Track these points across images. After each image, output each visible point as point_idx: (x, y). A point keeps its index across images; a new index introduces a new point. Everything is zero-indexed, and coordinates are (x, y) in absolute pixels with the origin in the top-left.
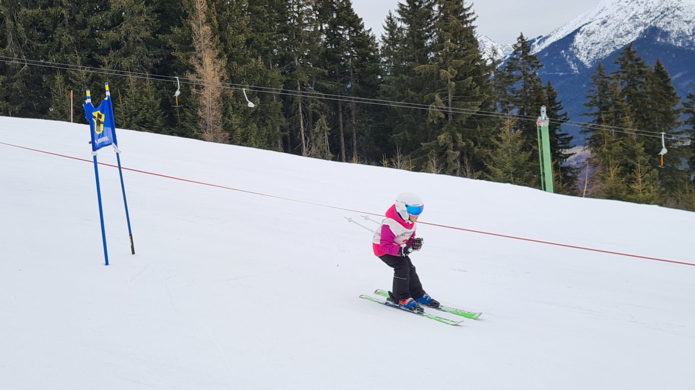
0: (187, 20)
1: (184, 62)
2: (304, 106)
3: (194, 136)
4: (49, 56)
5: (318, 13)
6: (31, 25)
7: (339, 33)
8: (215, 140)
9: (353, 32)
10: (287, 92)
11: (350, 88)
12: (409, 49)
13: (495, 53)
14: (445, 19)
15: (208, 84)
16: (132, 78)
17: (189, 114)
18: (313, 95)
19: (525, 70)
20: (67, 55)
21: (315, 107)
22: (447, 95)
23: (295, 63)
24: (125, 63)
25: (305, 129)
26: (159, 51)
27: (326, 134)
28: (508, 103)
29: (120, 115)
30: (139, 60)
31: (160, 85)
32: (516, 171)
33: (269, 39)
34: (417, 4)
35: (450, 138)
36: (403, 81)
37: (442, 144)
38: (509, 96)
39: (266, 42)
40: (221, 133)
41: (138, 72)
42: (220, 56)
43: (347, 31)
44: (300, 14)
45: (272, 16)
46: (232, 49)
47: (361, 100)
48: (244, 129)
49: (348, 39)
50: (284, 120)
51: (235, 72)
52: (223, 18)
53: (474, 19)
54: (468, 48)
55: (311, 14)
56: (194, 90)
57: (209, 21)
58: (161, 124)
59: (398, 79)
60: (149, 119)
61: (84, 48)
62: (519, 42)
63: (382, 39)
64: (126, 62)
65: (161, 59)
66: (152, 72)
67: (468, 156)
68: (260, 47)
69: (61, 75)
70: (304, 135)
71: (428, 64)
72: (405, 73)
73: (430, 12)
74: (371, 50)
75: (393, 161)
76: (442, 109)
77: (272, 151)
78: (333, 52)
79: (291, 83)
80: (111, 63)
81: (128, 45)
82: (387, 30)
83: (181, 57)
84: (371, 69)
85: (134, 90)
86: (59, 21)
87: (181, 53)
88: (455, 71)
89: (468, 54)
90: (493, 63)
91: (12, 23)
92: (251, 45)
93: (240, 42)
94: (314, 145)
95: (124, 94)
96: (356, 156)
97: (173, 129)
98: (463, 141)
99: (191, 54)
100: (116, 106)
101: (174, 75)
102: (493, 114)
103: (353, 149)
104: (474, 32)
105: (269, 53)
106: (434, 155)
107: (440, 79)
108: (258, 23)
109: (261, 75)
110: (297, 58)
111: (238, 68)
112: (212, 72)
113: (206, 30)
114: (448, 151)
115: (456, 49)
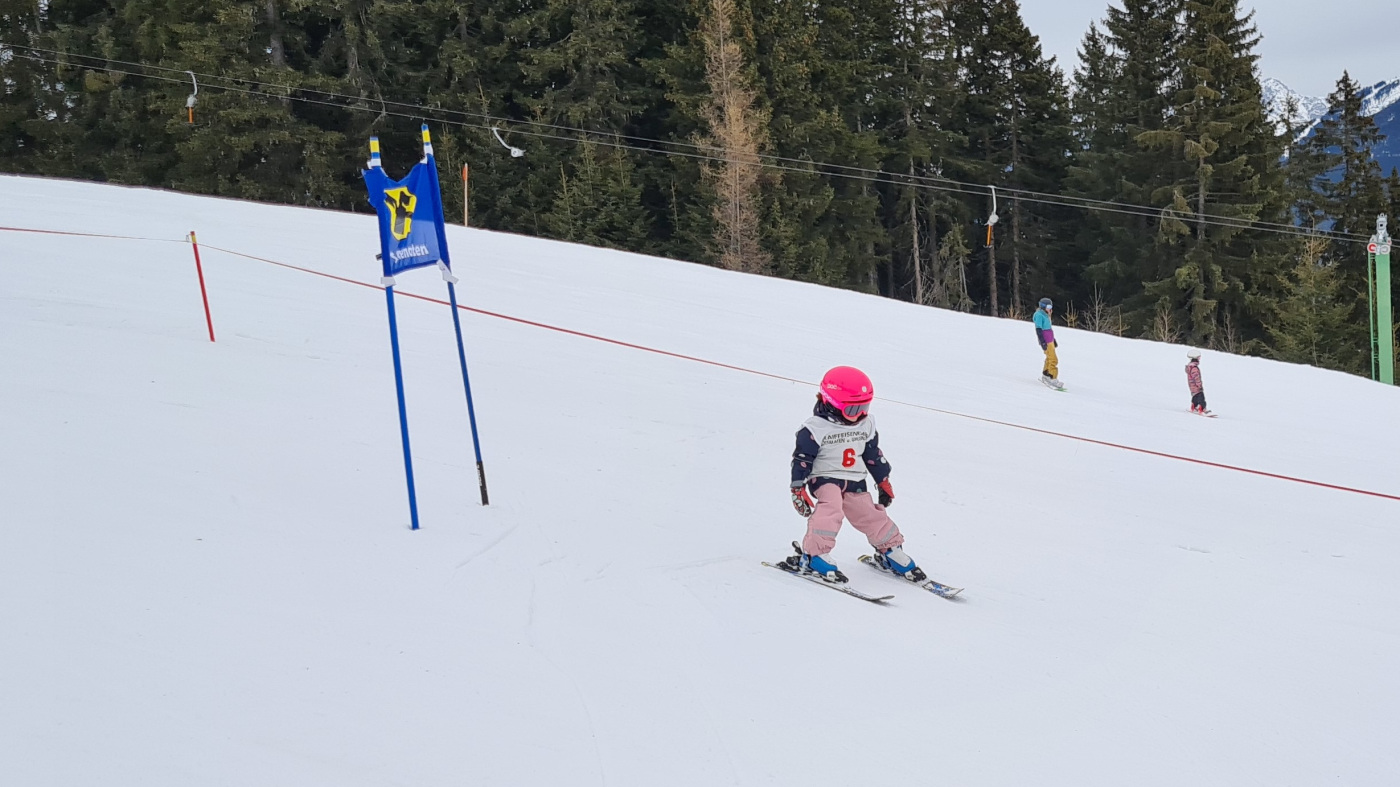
0: (695, 31)
1: (690, 113)
2: (922, 205)
3: (706, 258)
4: (429, 95)
5: (953, 25)
6: (394, 34)
7: (992, 64)
8: (745, 268)
9: (1020, 63)
10: (889, 177)
11: (1012, 173)
12: (1126, 99)
13: (1292, 109)
14: (1199, 41)
15: (735, 157)
16: (587, 145)
17: (696, 215)
18: (939, 184)
19: (1350, 145)
20: (463, 95)
21: (942, 209)
22: (1197, 189)
23: (905, 121)
24: (575, 112)
25: (922, 251)
26: (641, 92)
27: (961, 260)
28: (1313, 209)
29: (564, 214)
30: (603, 109)
31: (641, 159)
32: (1323, 340)
33: (857, 73)
34: (1145, 9)
35: (1198, 274)
36: (1114, 161)
37: (1184, 285)
38: (1317, 196)
39: (851, 79)
40: (757, 254)
41: (601, 132)
42: (758, 104)
43: (1008, 62)
44: (920, 25)
45: (863, 28)
46: (783, 89)
47: (1031, 197)
48: (802, 248)
49: (1010, 77)
50: (881, 231)
51: (787, 136)
52: (765, 29)
53: (1256, 42)
54: (1241, 99)
55: (940, 27)
56: (706, 170)
57: (738, 33)
58: (644, 235)
59: (1103, 156)
60: (621, 223)
61: (498, 81)
62: (1340, 89)
63: (1076, 78)
64: (578, 110)
65: (645, 107)
66: (628, 131)
67: (1233, 309)
68: (838, 87)
69: (450, 133)
70: (920, 262)
71: (1162, 128)
72: (1117, 146)
73: (1169, 27)
74: (1053, 98)
75: (1087, 315)
76: (1185, 216)
77: (851, 292)
78: (980, 101)
79: (897, 159)
80: (547, 112)
81: (581, 77)
82: (1085, 60)
83: (684, 103)
84: (1053, 136)
85: (590, 167)
86: (449, 28)
87: (684, 96)
88: (1215, 143)
89: (1240, 110)
90: (1289, 130)
91: (357, 29)
92: (820, 84)
93: (799, 77)
94: (937, 282)
95: (571, 173)
96: (1018, 304)
97: (666, 245)
98: (1225, 280)
99: (702, 99)
100: (556, 197)
101: (669, 138)
102: (1285, 228)
103: (1012, 292)
104: (1255, 68)
105: (856, 101)
106: (1168, 305)
107: (1183, 159)
108: (836, 41)
109: (838, 142)
110: (909, 113)
111: (793, 128)
112: (741, 134)
113: (731, 52)
114: (1195, 299)
115: (1218, 101)
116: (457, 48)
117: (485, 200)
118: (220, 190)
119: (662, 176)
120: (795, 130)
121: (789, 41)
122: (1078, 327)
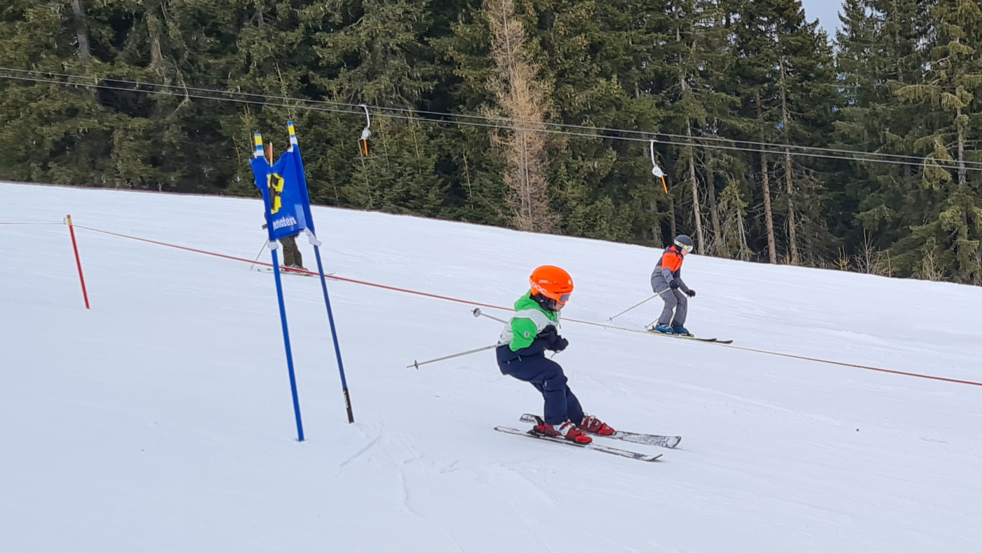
0: (480, 11)
1: (477, 87)
2: (700, 163)
3: (500, 220)
4: (229, 81)
6: (195, 25)
7: (760, 29)
8: (537, 229)
9: (786, 26)
11: (783, 130)
12: (885, 56)
15: (521, 126)
16: (382, 119)
17: (488, 181)
18: (715, 143)
20: (262, 79)
21: (718, 166)
22: (955, 138)
23: (680, 85)
24: (370, 89)
25: (702, 206)
26: (431, 69)
27: (739, 213)
29: (363, 186)
30: (395, 85)
31: (434, 130)
33: (633, 43)
35: (961, 216)
36: (877, 115)
37: (948, 227)
39: (626, 48)
40: (546, 216)
41: (394, 107)
42: (541, 75)
43: (774, 26)
46: (564, 61)
47: (802, 151)
48: (589, 208)
49: (777, 40)
51: (570, 104)
52: (545, 6)
56: (495, 139)
57: (520, 11)
58: (439, 202)
59: (867, 110)
60: (417, 191)
61: (294, 65)
63: (838, 39)
64: (372, 89)
65: (435, 83)
66: (420, 106)
68: (615, 56)
69: (251, 114)
70: (701, 216)
71: (920, 82)
72: (879, 100)
74: (817, 58)
75: (858, 259)
76: (946, 163)
77: (637, 246)
78: (749, 64)
79: (673, 121)
80: (343, 91)
81: (374, 59)
82: (847, 22)
83: (472, 78)
84: (820, 94)
85: (386, 140)
86: (247, 17)
87: (471, 71)
88: (970, 95)
91: (159, 22)
92: (598, 54)
93: (579, 49)
94: (717, 234)
96: (794, 252)
97: (461, 211)
99: (489, 73)
100: (354, 169)
101: (459, 111)
103: (789, 241)
105: (633, 68)
106: (935, 247)
107: (942, 110)
108: (612, 14)
109: (618, 108)
110: (684, 77)
111: (575, 96)
112: (527, 105)
113: (514, 28)
114: (959, 239)
115: (971, 55)
116: (255, 36)
118: (34, 177)
120: (577, 98)
121: (568, 16)
122: (850, 270)
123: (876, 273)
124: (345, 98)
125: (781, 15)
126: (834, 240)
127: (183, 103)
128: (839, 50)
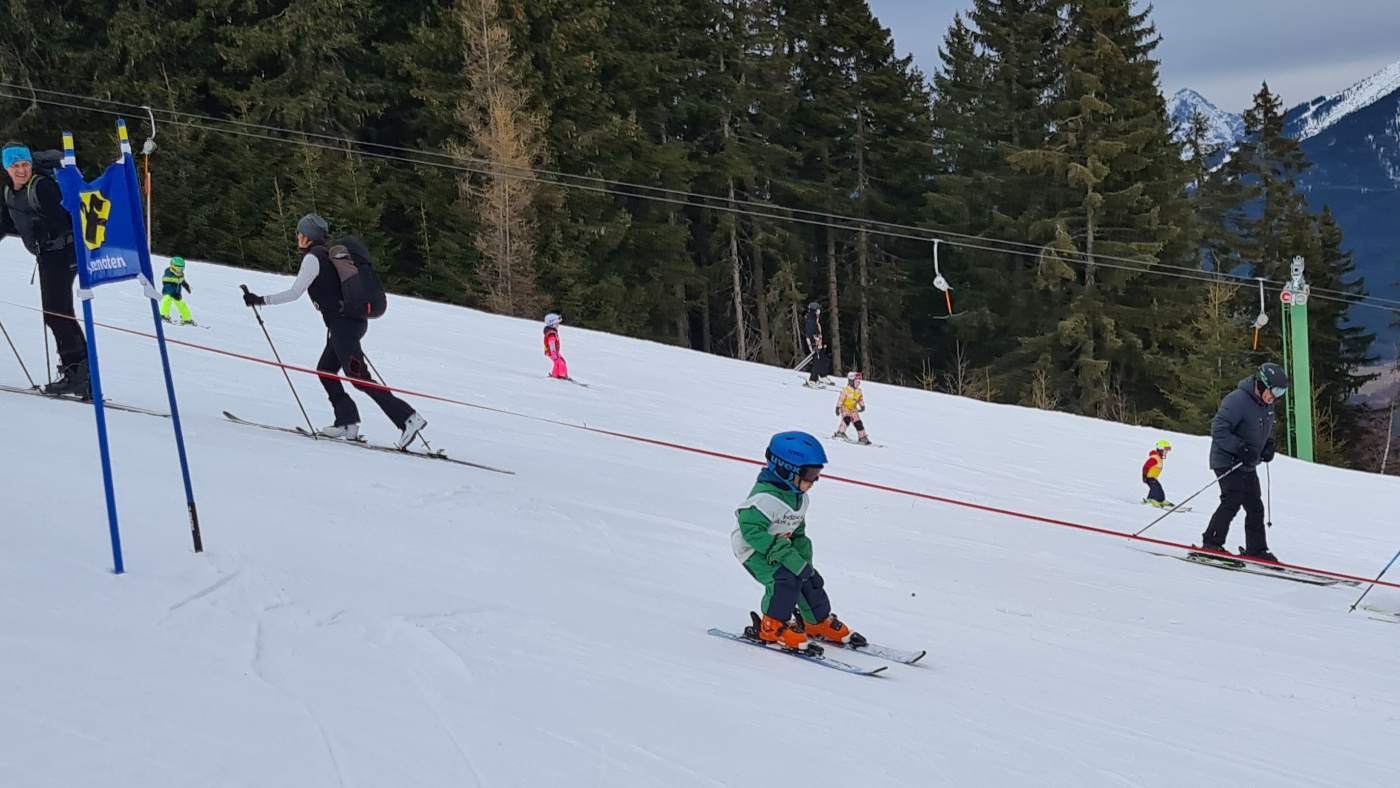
0: (450, 10)
1: (442, 115)
2: (745, 238)
3: (467, 298)
4: (95, 83)
5: (784, 12)
7: (832, 63)
8: (519, 313)
9: (866, 62)
10: (701, 200)
11: (857, 199)
13: (1201, 128)
14: (1086, 41)
15: (502, 172)
16: (310, 151)
17: (453, 244)
18: (766, 210)
19: (1270, 173)
20: (141, 83)
21: (768, 243)
22: (1083, 224)
23: (723, 131)
24: (292, 109)
25: (746, 295)
26: (380, 85)
27: (794, 307)
28: (1226, 250)
29: (278, 241)
30: (329, 106)
31: (382, 170)
33: (661, 70)
35: (1086, 328)
36: (982, 187)
37: (1069, 343)
38: (1231, 234)
39: (651, 75)
40: (532, 295)
41: (327, 135)
42: (532, 105)
43: (853, 60)
44: (739, 12)
45: (668, 12)
46: (564, 86)
47: (881, 228)
48: (590, 288)
49: (855, 79)
50: (692, 269)
51: (571, 147)
52: (541, 10)
53: (1153, 45)
54: (1136, 114)
55: (767, 14)
56: (466, 187)
57: (506, 14)
59: (969, 180)
61: (188, 68)
62: (1258, 105)
63: (936, 83)
64: (295, 107)
65: (385, 105)
66: (363, 135)
67: (1129, 371)
68: (635, 86)
70: (743, 308)
71: (1042, 147)
72: (986, 168)
73: (1049, 22)
74: (908, 108)
75: (947, 376)
76: (1070, 256)
77: (651, 343)
78: (816, 108)
79: (711, 179)
80: (256, 109)
81: (299, 66)
82: (949, 61)
83: (436, 102)
84: (908, 155)
85: (313, 180)
87: (434, 92)
88: (1105, 167)
89: (1135, 127)
90: (1197, 154)
92: (612, 82)
93: (584, 71)
94: (765, 334)
95: (288, 187)
97: (414, 282)
98: (1118, 336)
99: (459, 97)
100: (267, 217)
101: (417, 145)
102: (1191, 273)
103: (860, 348)
104: (1156, 76)
105: (659, 105)
106: (1049, 366)
107: (1067, 185)
108: (633, 28)
109: (636, 156)
110: (728, 120)
111: (578, 137)
112: (511, 143)
113: (497, 38)
114: (1083, 358)
115: (1109, 116)
116: (132, 23)
117: (172, 221)
119: (407, 194)
120: (580, 139)
121: (572, 26)
122: (936, 390)
123: (971, 396)
124: (258, 118)
125: (861, 46)
126: (918, 349)
127: (28, 110)
128: (937, 98)
